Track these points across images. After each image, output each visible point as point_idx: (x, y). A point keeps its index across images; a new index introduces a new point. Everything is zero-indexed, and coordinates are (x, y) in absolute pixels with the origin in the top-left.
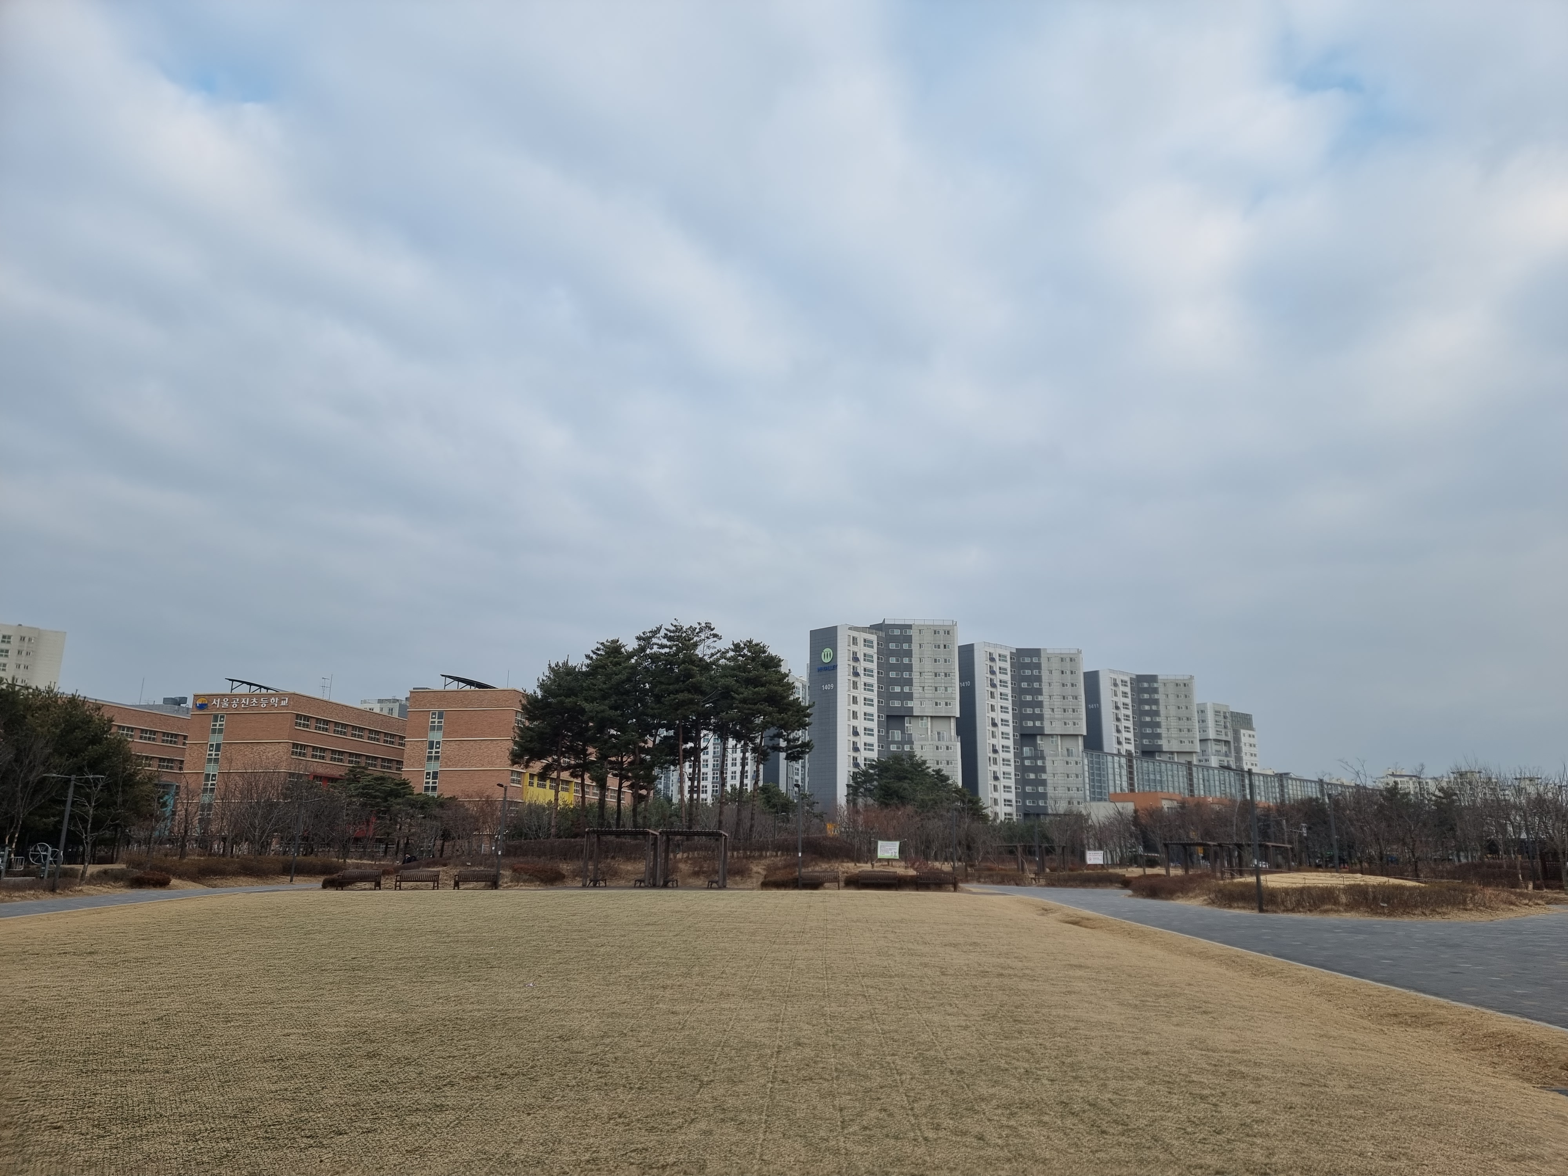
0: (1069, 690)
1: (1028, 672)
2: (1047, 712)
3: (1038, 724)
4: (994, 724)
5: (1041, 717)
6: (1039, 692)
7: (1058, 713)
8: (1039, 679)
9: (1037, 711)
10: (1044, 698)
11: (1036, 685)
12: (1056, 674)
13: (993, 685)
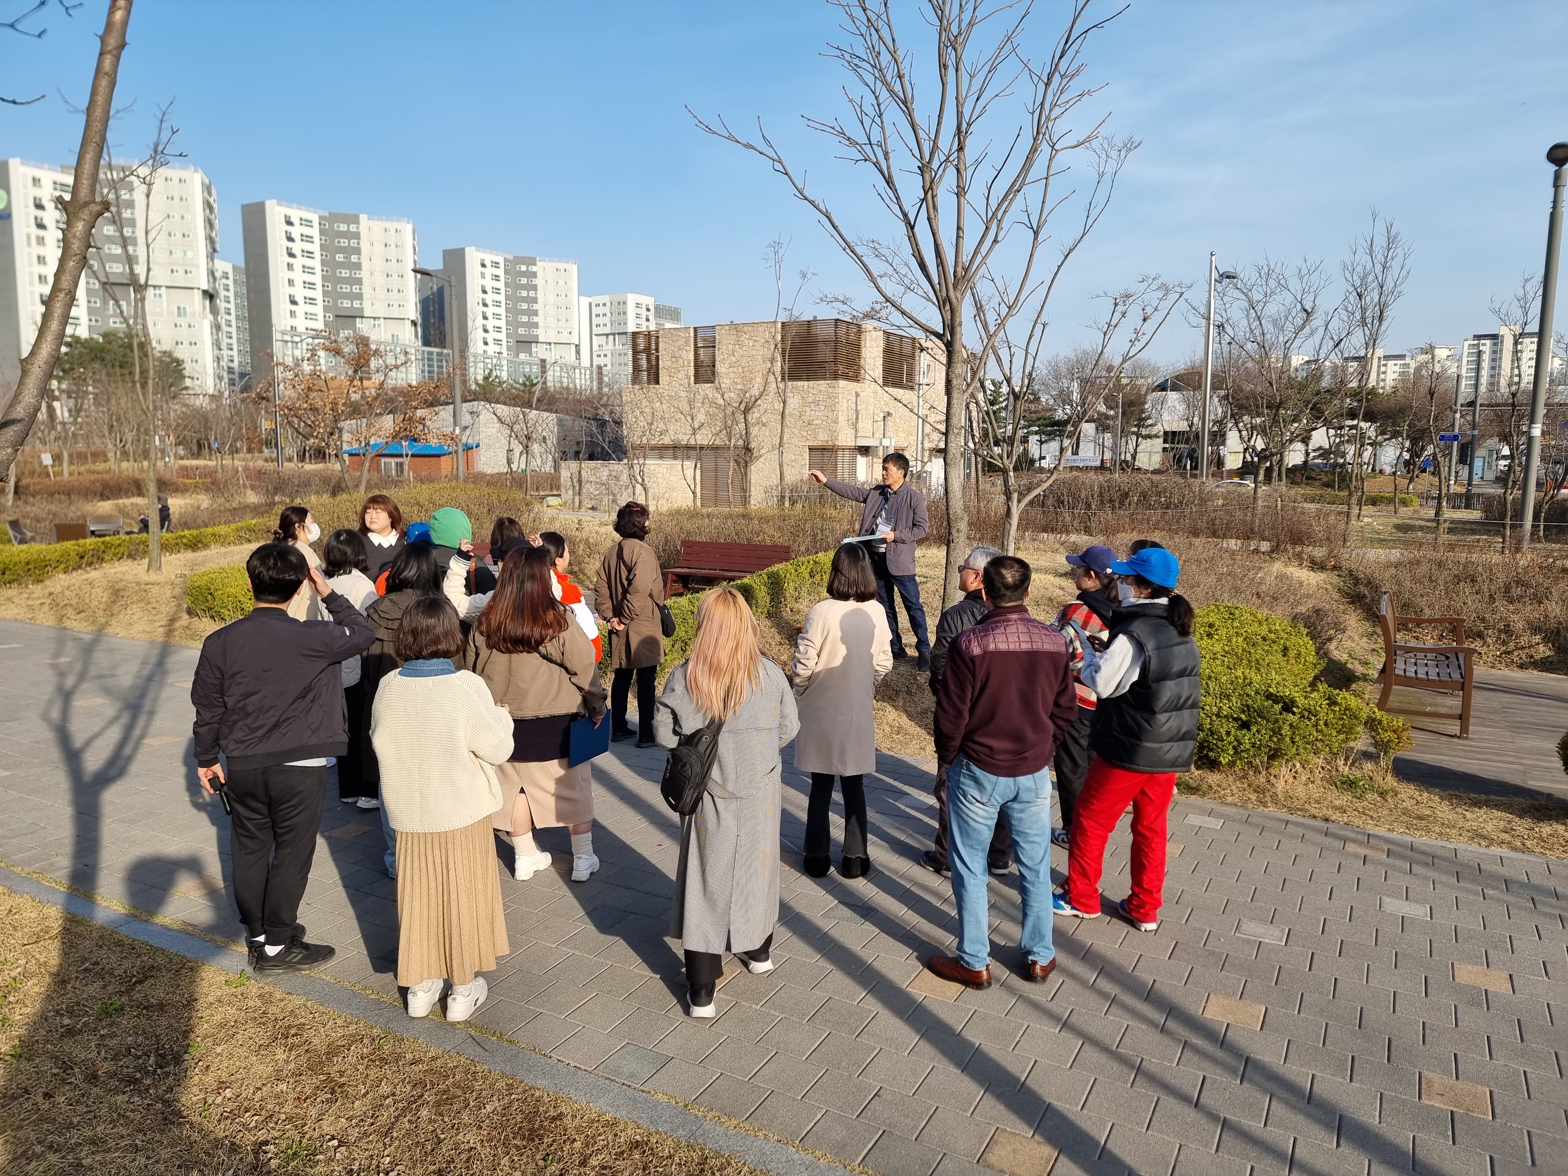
0: (393, 266)
1: (344, 242)
2: (367, 291)
3: (356, 304)
4: (294, 302)
5: (360, 297)
6: (358, 266)
7: (381, 293)
8: (357, 251)
9: (355, 289)
10: (364, 274)
11: (354, 258)
12: (379, 247)
13: (291, 255)
